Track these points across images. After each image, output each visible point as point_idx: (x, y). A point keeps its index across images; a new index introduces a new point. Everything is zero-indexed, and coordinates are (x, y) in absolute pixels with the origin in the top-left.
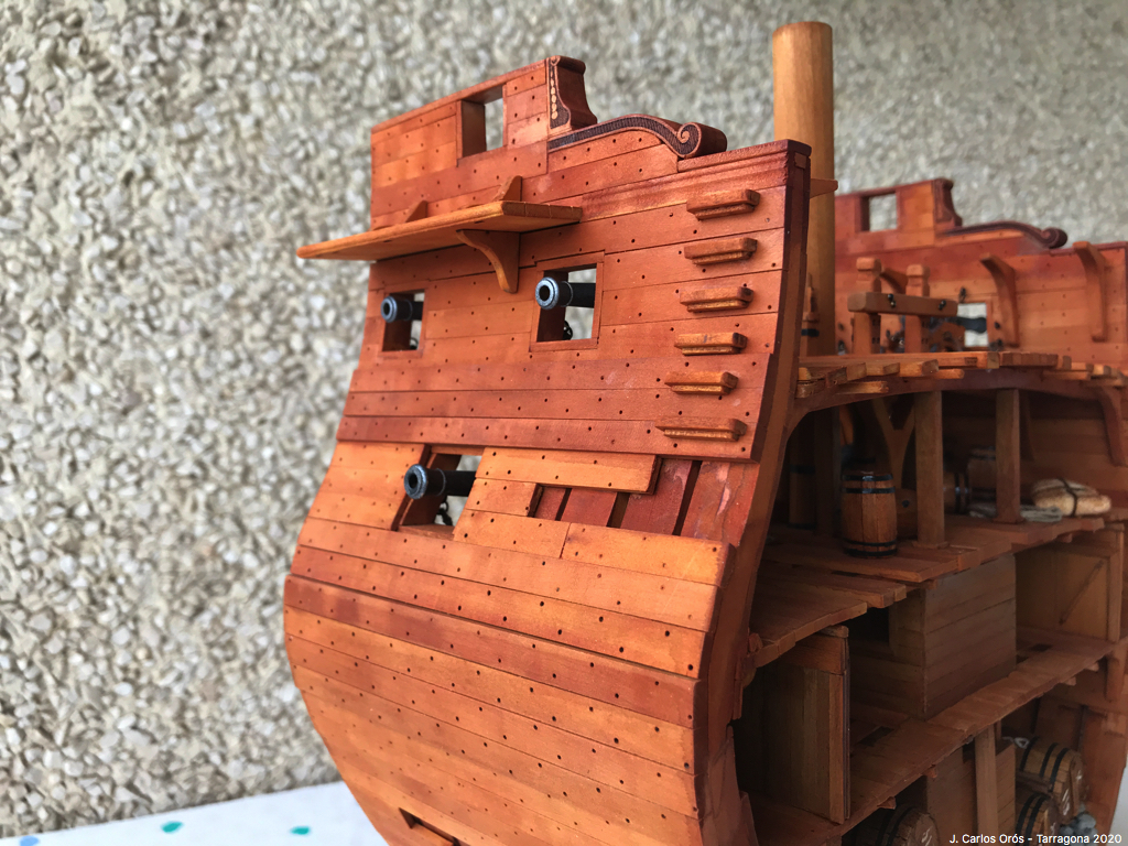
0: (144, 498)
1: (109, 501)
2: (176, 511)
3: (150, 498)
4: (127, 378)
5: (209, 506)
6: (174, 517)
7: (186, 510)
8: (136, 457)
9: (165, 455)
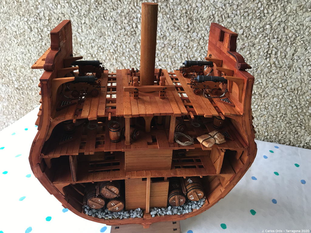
0: (104, 55)
1: (98, 55)
2: (110, 59)
3: (105, 56)
4: (100, 29)
5: (116, 59)
6: (110, 60)
7: (112, 59)
8: (103, 47)
9: (108, 47)
